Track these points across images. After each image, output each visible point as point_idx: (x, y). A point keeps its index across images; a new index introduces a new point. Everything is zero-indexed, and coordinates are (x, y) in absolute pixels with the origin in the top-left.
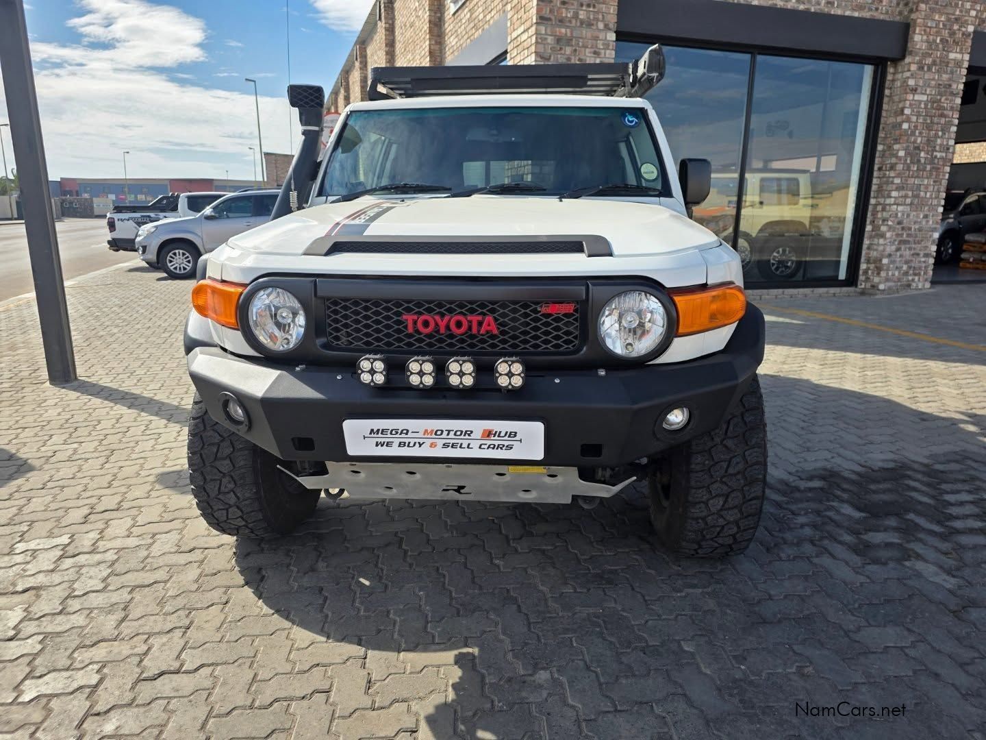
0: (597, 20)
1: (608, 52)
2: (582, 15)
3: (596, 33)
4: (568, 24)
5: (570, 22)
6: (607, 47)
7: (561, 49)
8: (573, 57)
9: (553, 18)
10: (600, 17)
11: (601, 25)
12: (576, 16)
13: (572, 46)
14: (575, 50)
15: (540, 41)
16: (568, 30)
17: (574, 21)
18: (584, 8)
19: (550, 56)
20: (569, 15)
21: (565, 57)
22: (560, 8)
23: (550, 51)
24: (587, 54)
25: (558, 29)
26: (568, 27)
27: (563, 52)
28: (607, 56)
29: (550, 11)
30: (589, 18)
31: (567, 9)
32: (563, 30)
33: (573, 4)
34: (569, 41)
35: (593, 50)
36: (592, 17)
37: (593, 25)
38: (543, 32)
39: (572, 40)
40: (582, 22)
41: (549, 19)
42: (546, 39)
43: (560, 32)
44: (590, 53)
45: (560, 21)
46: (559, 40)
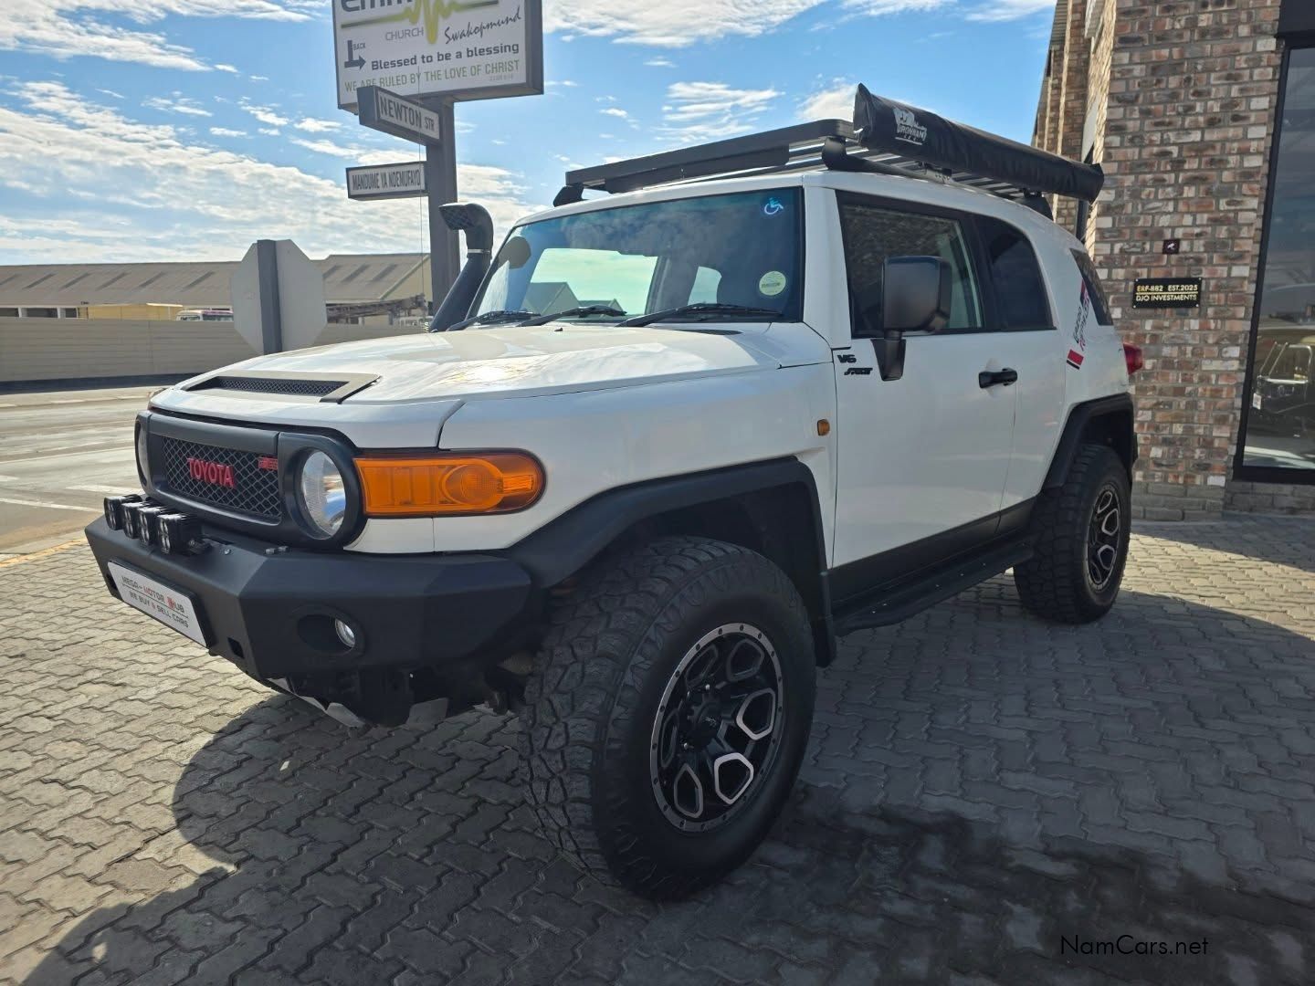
0: (1238, 22)
1: (1257, 72)
2: (1204, 20)
3: (1234, 44)
4: (1176, 41)
5: (1180, 36)
6: (1255, 61)
7: (1159, 81)
8: (1183, 91)
9: (1146, 36)
10: (1244, 16)
11: (1244, 30)
12: (1192, 24)
13: (1182, 73)
14: (1189, 79)
15: (1118, 75)
16: (1176, 51)
17: (1187, 35)
18: (1210, 8)
19: (1137, 97)
20: (1178, 26)
21: (1168, 92)
22: (1160, 18)
23: (1137, 88)
24: (1212, 82)
25: (1154, 52)
26: (1176, 45)
27: (1163, 85)
28: (1255, 78)
29: (1141, 27)
30: (1219, 23)
31: (1174, 18)
32: (1165, 52)
33: (1186, 7)
34: (1174, 67)
35: (1224, 73)
36: (1225, 20)
37: (1227, 32)
38: (1126, 61)
39: (1182, 64)
40: (1204, 33)
41: (1139, 39)
42: (1130, 71)
43: (1159, 56)
44: (1219, 78)
45: (1158, 39)
46: (1155, 69)
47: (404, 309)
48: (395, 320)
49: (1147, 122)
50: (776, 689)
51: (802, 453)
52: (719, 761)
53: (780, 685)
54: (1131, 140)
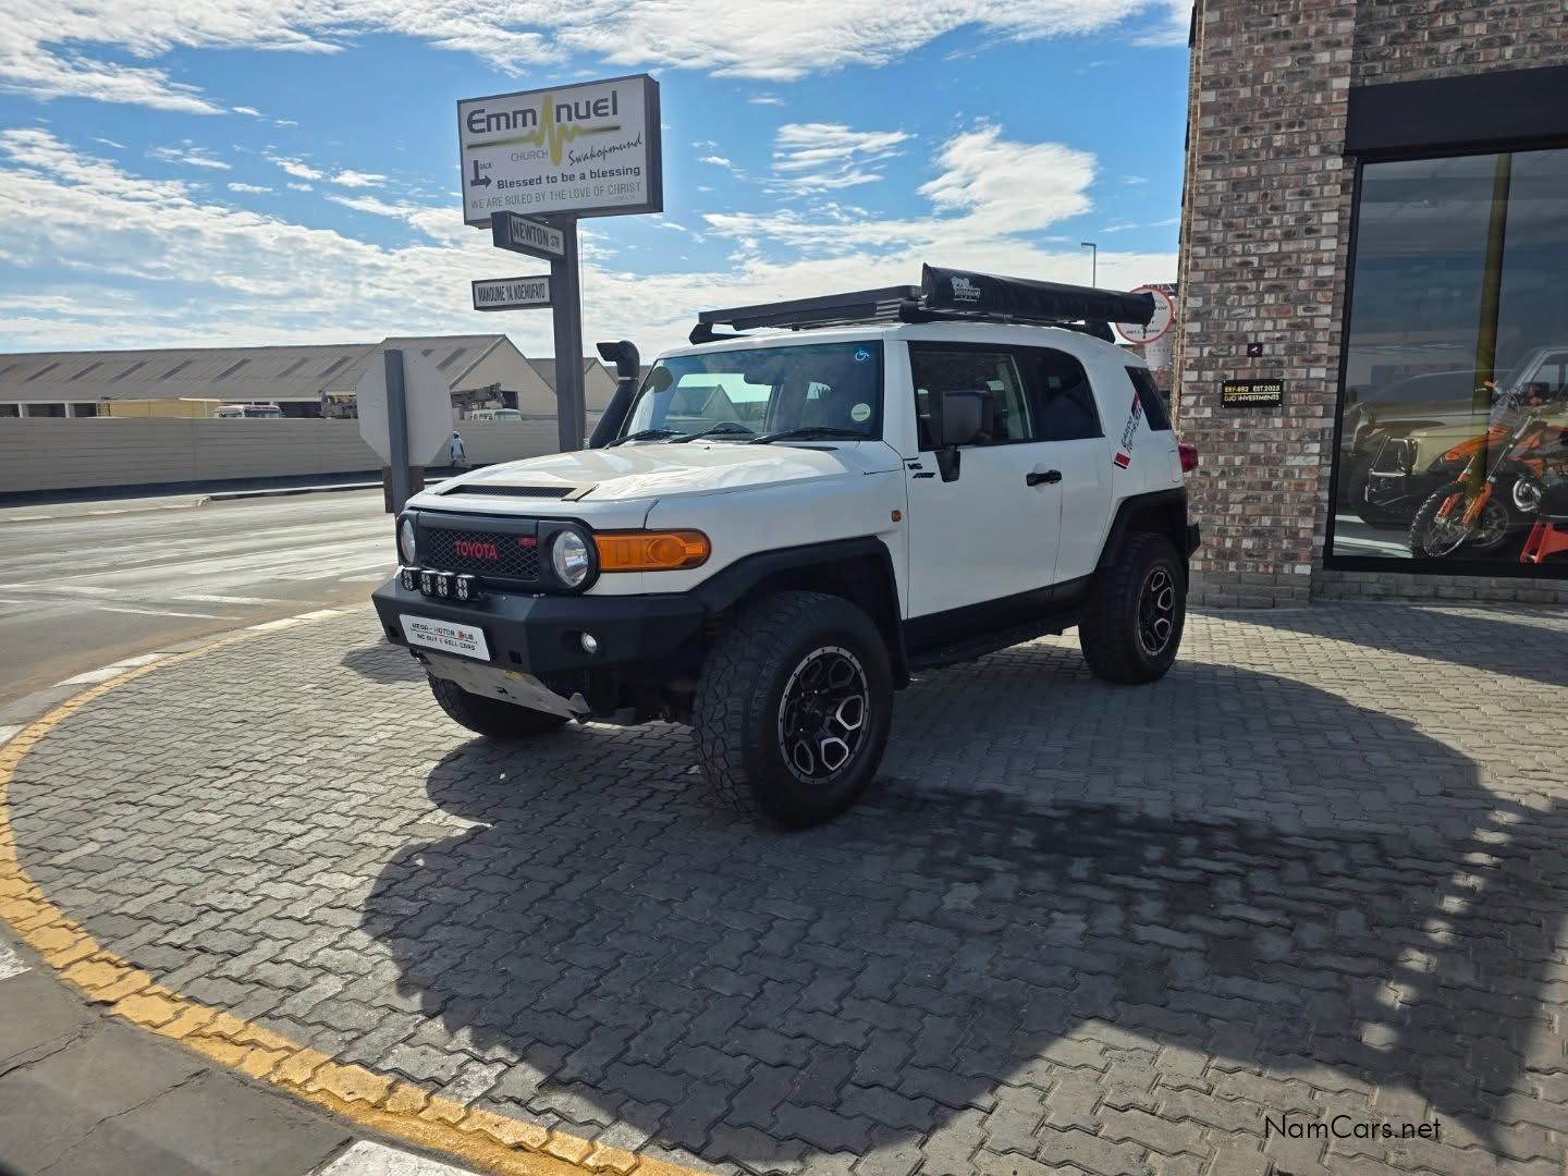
0: (1308, 143)
1: (1326, 188)
2: (1278, 141)
3: (1304, 164)
4: (1254, 159)
5: (1257, 155)
6: (1325, 179)
7: (1239, 197)
8: (1261, 206)
9: (1227, 155)
10: (1313, 138)
11: (1314, 150)
12: (1267, 143)
13: (1260, 189)
14: (1266, 195)
15: (1202, 191)
16: (1253, 168)
17: (1263, 154)
18: (1283, 130)
19: (1220, 211)
20: (1254, 146)
21: (1247, 207)
22: (1238, 138)
23: (1219, 203)
24: (1288, 198)
25: (1234, 169)
26: (1254, 163)
27: (1243, 200)
28: (1326, 194)
29: (1222, 145)
30: (1291, 143)
31: (1251, 137)
32: (1244, 170)
33: (1262, 129)
34: (1253, 184)
35: (1298, 190)
36: (1296, 141)
37: (1299, 152)
38: (1209, 178)
39: (1259, 181)
40: (1278, 152)
41: (1221, 158)
42: (1213, 187)
43: (1238, 173)
44: (1293, 194)
45: (1238, 157)
46: (1235, 185)
47: (476, 401)
48: (467, 414)
49: (1230, 234)
50: (863, 695)
51: (882, 533)
52: (824, 743)
53: (866, 694)
54: (1216, 251)
